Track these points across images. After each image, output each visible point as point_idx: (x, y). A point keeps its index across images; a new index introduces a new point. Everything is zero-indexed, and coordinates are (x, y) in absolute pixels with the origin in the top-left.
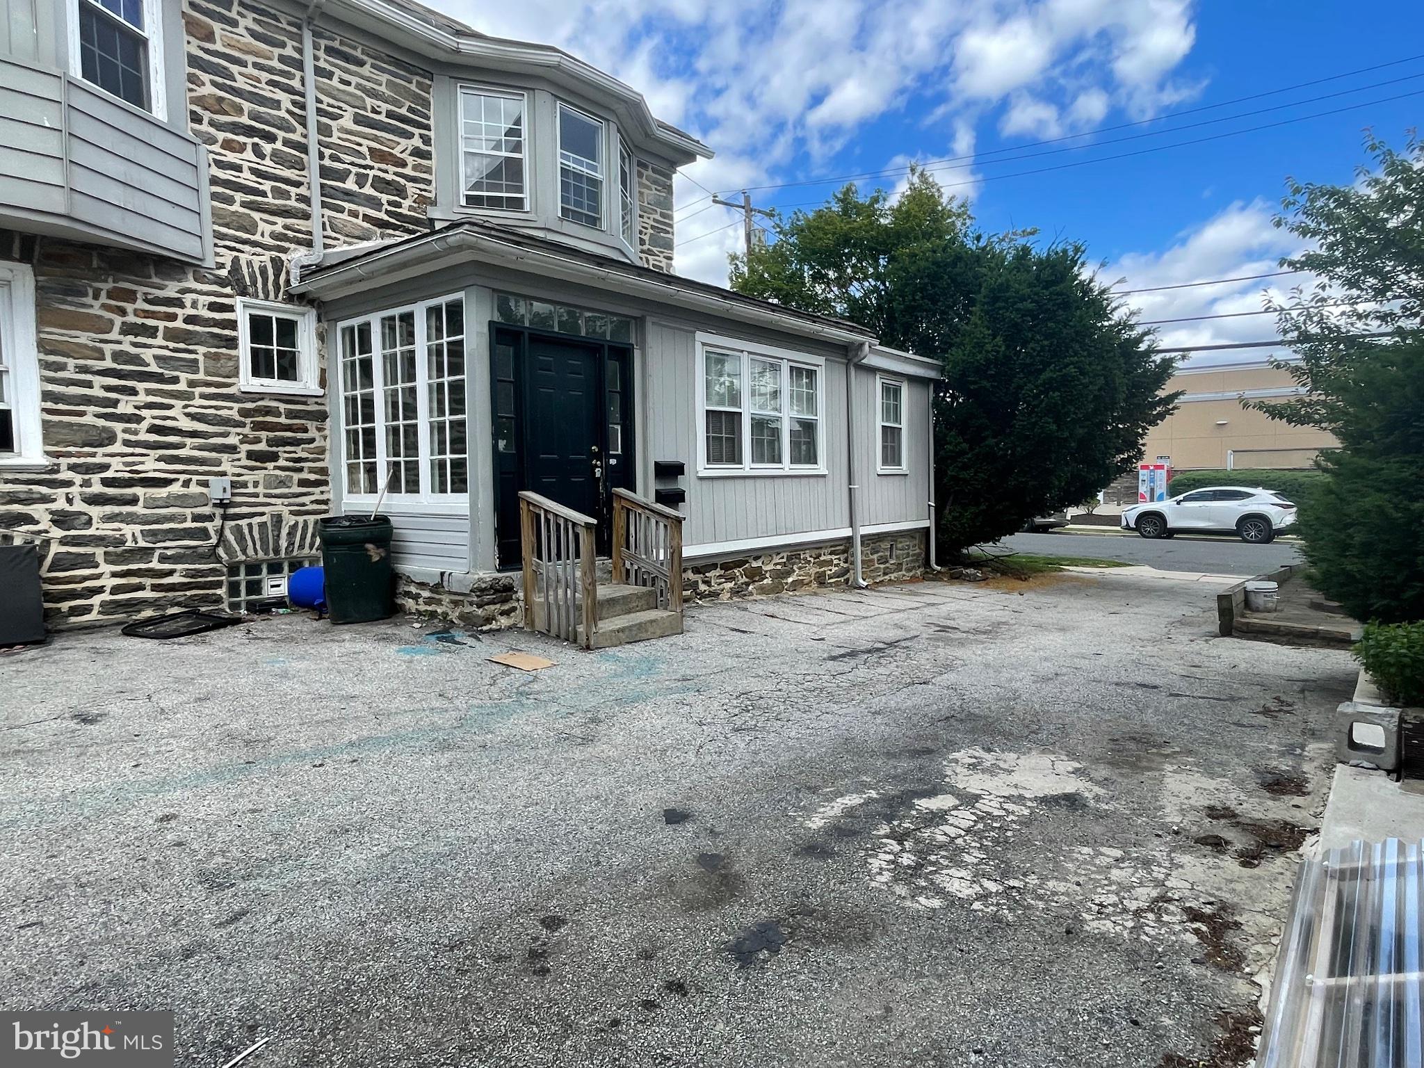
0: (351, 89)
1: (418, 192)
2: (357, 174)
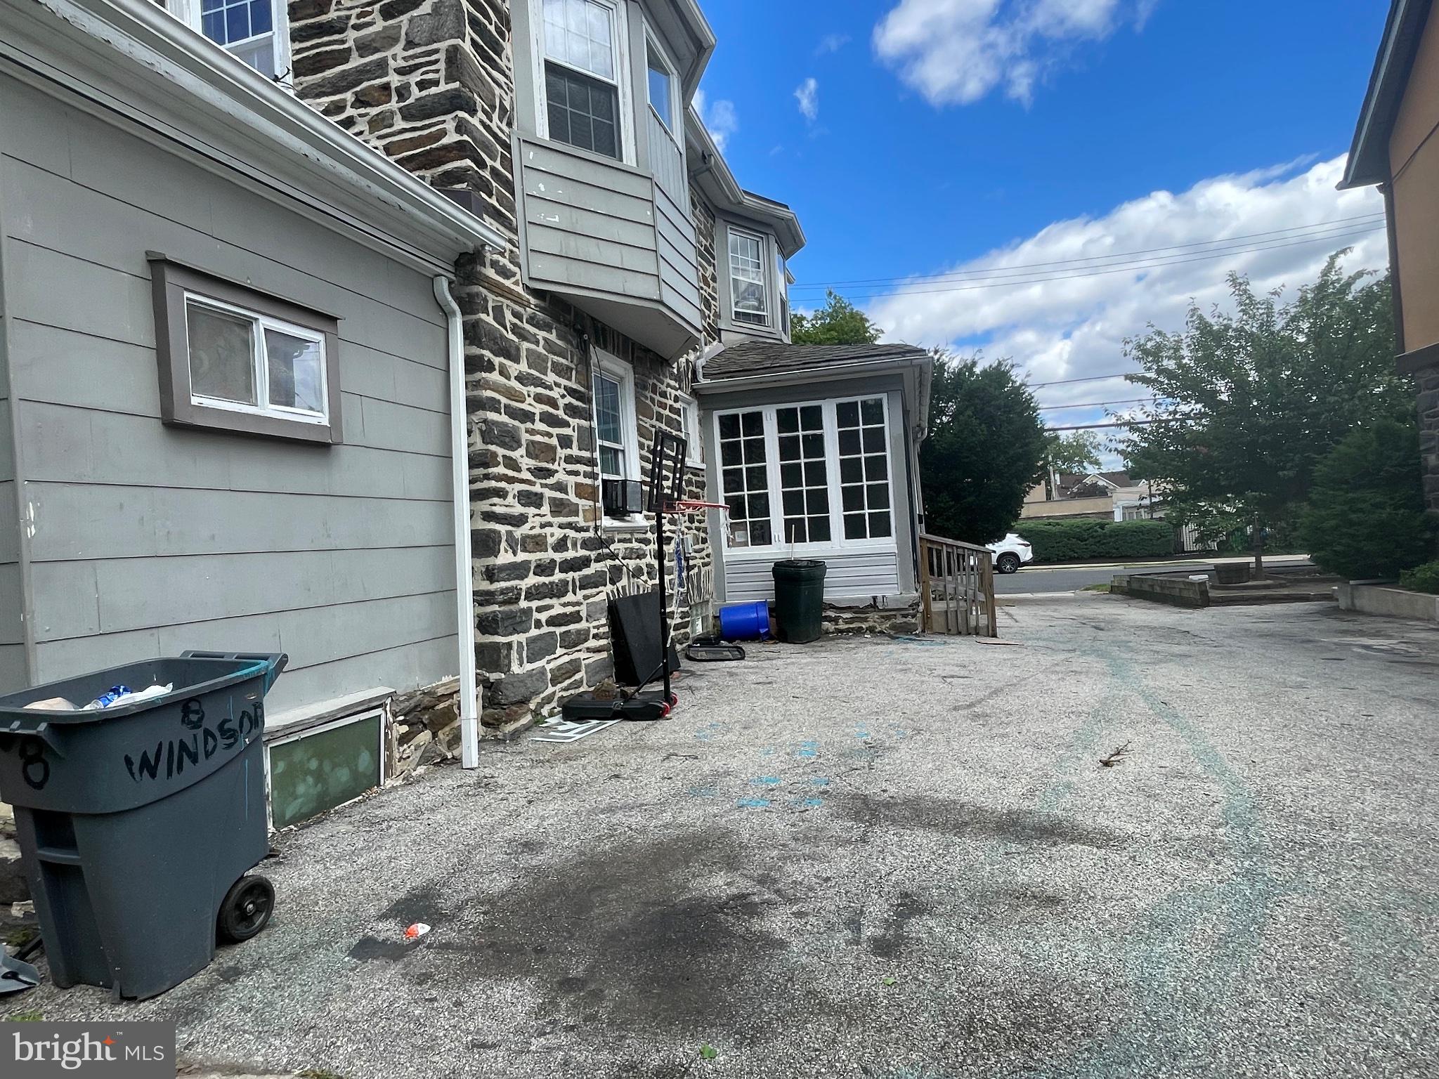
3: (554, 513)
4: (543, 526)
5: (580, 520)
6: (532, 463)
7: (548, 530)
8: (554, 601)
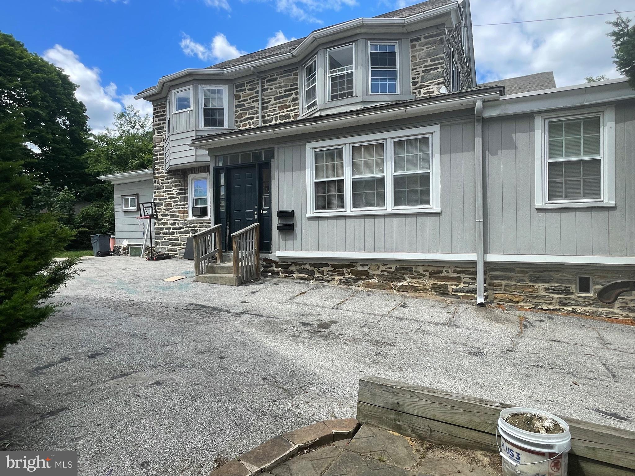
0: (273, 90)
1: (294, 114)
2: (275, 117)
3: (171, 218)
4: (167, 220)
5: (179, 219)
6: (165, 208)
7: (169, 221)
8: (171, 236)
